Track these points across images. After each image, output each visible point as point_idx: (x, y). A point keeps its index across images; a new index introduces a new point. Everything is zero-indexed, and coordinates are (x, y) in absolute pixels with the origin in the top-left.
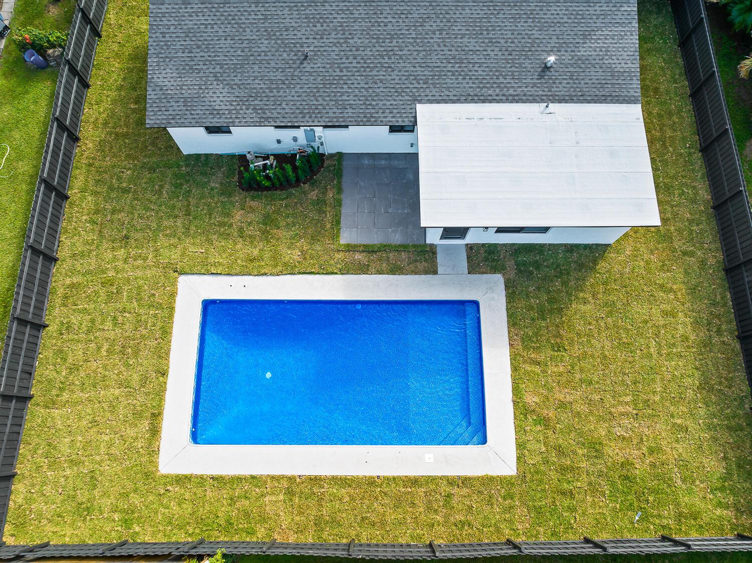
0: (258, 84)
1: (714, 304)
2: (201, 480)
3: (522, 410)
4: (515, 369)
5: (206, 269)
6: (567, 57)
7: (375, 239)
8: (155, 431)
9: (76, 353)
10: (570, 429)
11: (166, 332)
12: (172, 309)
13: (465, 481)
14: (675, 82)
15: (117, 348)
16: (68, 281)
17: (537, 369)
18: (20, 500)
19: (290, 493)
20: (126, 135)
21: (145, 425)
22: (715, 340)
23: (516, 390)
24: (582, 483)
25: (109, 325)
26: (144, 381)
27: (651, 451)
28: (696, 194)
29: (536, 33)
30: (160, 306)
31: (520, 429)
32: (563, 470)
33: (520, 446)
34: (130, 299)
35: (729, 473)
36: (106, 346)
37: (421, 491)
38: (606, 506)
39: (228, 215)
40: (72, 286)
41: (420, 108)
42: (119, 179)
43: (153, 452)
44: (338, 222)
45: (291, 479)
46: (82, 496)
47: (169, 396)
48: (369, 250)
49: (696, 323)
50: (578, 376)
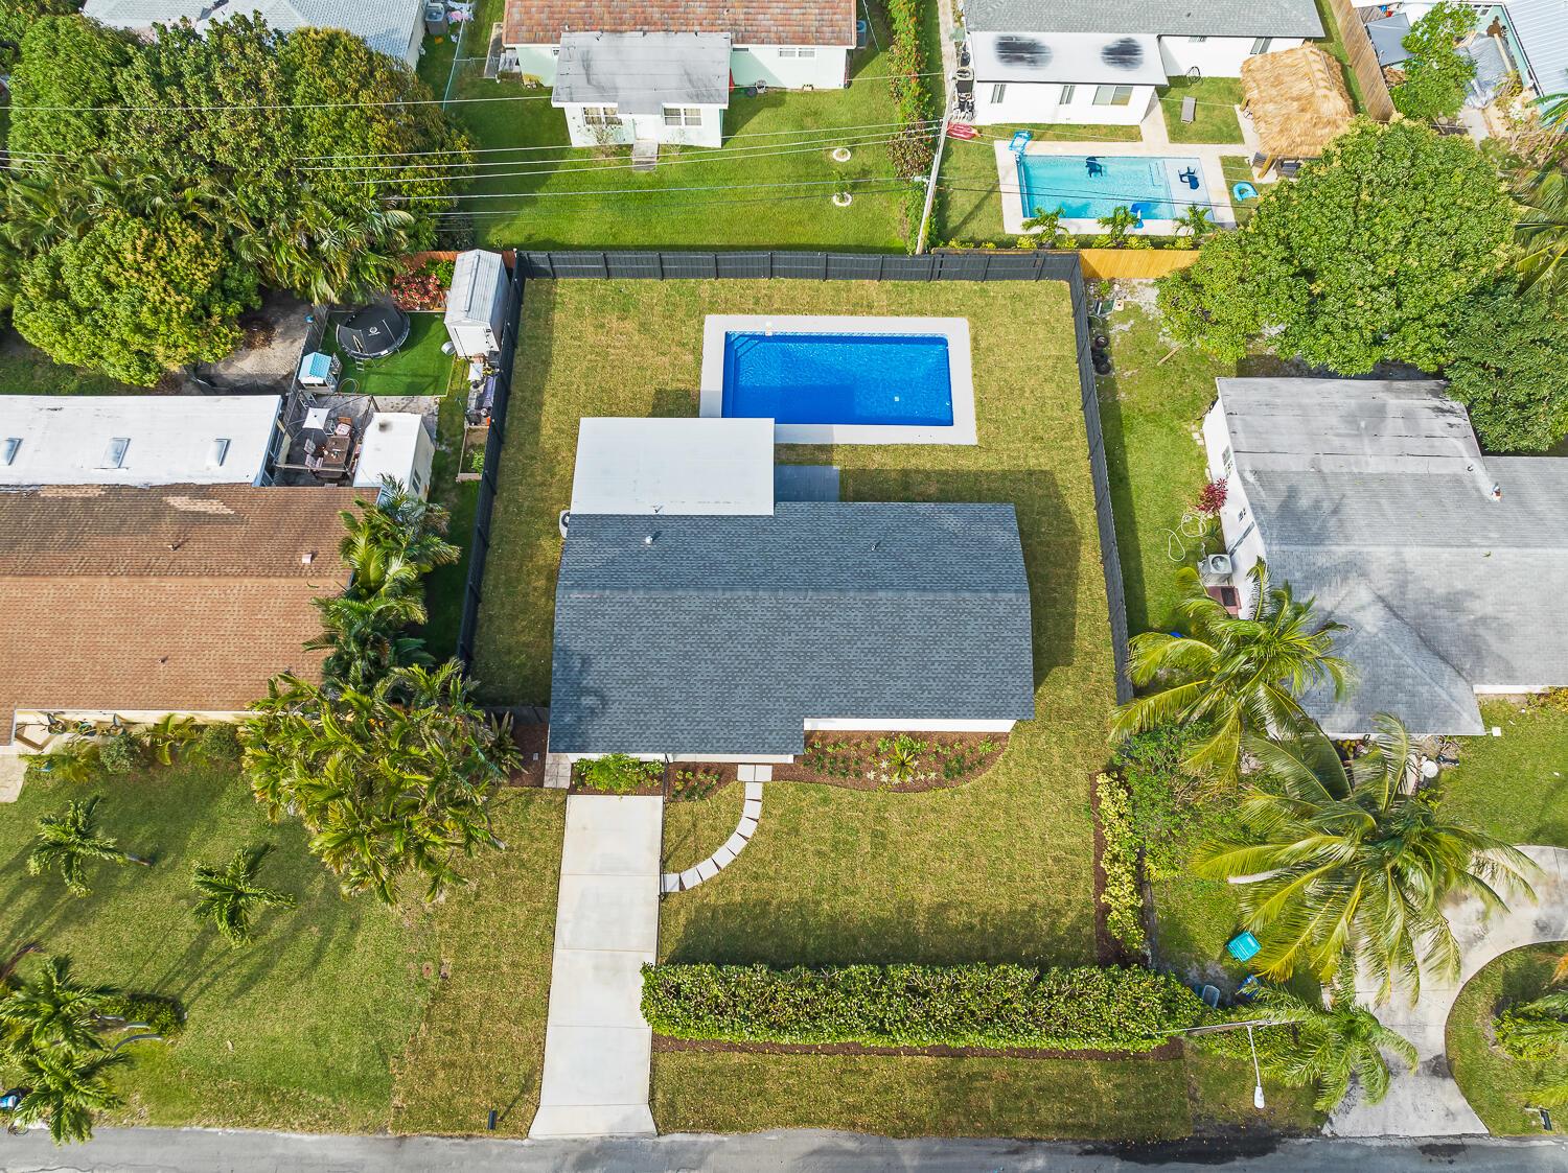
0: (917, 530)
1: (521, 419)
2: (935, 313)
3: (697, 352)
4: (699, 376)
5: (954, 449)
6: (633, 547)
7: (808, 469)
8: (975, 340)
9: (1049, 390)
10: (661, 341)
11: (980, 403)
12: (978, 419)
13: (743, 312)
14: (491, 617)
15: (1017, 392)
16: (1074, 442)
17: (680, 376)
18: (1065, 303)
19: (870, 306)
20: (1055, 565)
21: (983, 344)
22: (528, 394)
23: (699, 363)
24: (658, 309)
25: (1029, 408)
26: (990, 372)
27: (602, 326)
28: (506, 507)
29: (659, 564)
30: (989, 420)
31: (699, 341)
32: (671, 316)
33: (700, 331)
34: (1015, 427)
35: (547, 312)
36: (1027, 395)
37: (776, 306)
38: (645, 297)
39: (942, 490)
40: (1069, 439)
41: (771, 512)
42: (1050, 524)
43: (973, 327)
44: (842, 482)
45: (869, 313)
46: (1019, 305)
47: (969, 362)
48: (815, 462)
49: (541, 405)
50: (649, 373)
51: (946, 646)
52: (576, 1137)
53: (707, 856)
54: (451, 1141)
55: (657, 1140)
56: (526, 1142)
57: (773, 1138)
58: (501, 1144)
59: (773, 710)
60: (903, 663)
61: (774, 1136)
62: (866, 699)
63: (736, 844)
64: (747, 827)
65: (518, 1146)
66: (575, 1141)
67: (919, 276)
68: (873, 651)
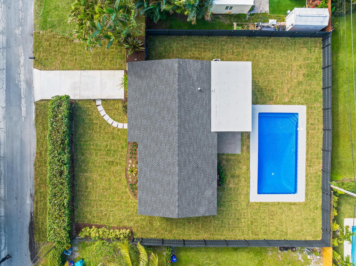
0: (205, 181)
1: (260, 42)
2: (307, 190)
3: (289, 103)
4: (278, 104)
5: (248, 194)
6: (197, 83)
7: (239, 143)
8: (294, 204)
9: (273, 229)
10: (294, 90)
11: (267, 204)
12: (260, 203)
13: (308, 119)
14: (183, 40)
15: (272, 217)
16: (251, 235)
17: (279, 97)
18: (311, 238)
19: (310, 166)
20: (203, 224)
21: (293, 207)
22: (270, 44)
23: (284, 104)
24: (309, 88)
25: (265, 221)
26: (280, 208)
27: (301, 68)
28: (224, 41)
29: (189, 93)
30: (260, 207)
31: (294, 104)
32: (305, 93)
33: (299, 104)
34: (257, 216)
35: (307, 47)
36: (271, 221)
37: (310, 131)
38: (314, 82)
39: (231, 189)
40: (252, 233)
41: (212, 130)
42: (218, 224)
43: (300, 204)
44: (234, 154)
45: (307, 166)
46: (310, 221)
47: (285, 201)
48: (242, 145)
49: (266, 49)
50: (280, 86)
51: (160, 189)
52: (34, 81)
53: (106, 112)
54: (32, 48)
55: (33, 102)
56: (32, 68)
57: (34, 132)
58: (32, 61)
59: (140, 132)
60: (155, 174)
61: (34, 133)
62: (144, 162)
63: (110, 121)
64: (115, 124)
65: (31, 66)
66: (33, 81)
67: (323, 185)
68: (158, 165)
